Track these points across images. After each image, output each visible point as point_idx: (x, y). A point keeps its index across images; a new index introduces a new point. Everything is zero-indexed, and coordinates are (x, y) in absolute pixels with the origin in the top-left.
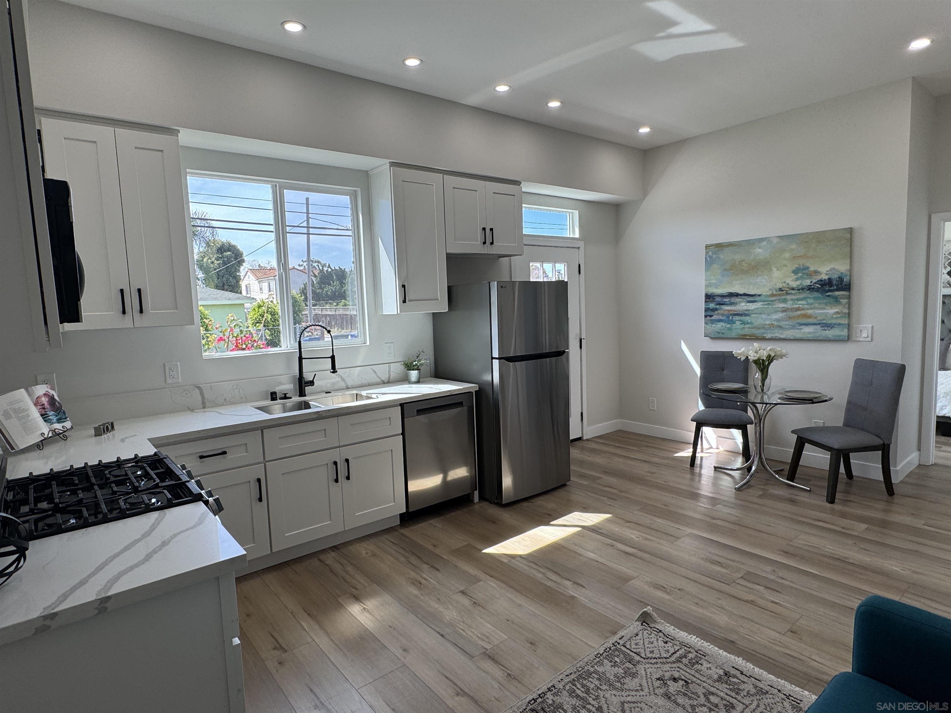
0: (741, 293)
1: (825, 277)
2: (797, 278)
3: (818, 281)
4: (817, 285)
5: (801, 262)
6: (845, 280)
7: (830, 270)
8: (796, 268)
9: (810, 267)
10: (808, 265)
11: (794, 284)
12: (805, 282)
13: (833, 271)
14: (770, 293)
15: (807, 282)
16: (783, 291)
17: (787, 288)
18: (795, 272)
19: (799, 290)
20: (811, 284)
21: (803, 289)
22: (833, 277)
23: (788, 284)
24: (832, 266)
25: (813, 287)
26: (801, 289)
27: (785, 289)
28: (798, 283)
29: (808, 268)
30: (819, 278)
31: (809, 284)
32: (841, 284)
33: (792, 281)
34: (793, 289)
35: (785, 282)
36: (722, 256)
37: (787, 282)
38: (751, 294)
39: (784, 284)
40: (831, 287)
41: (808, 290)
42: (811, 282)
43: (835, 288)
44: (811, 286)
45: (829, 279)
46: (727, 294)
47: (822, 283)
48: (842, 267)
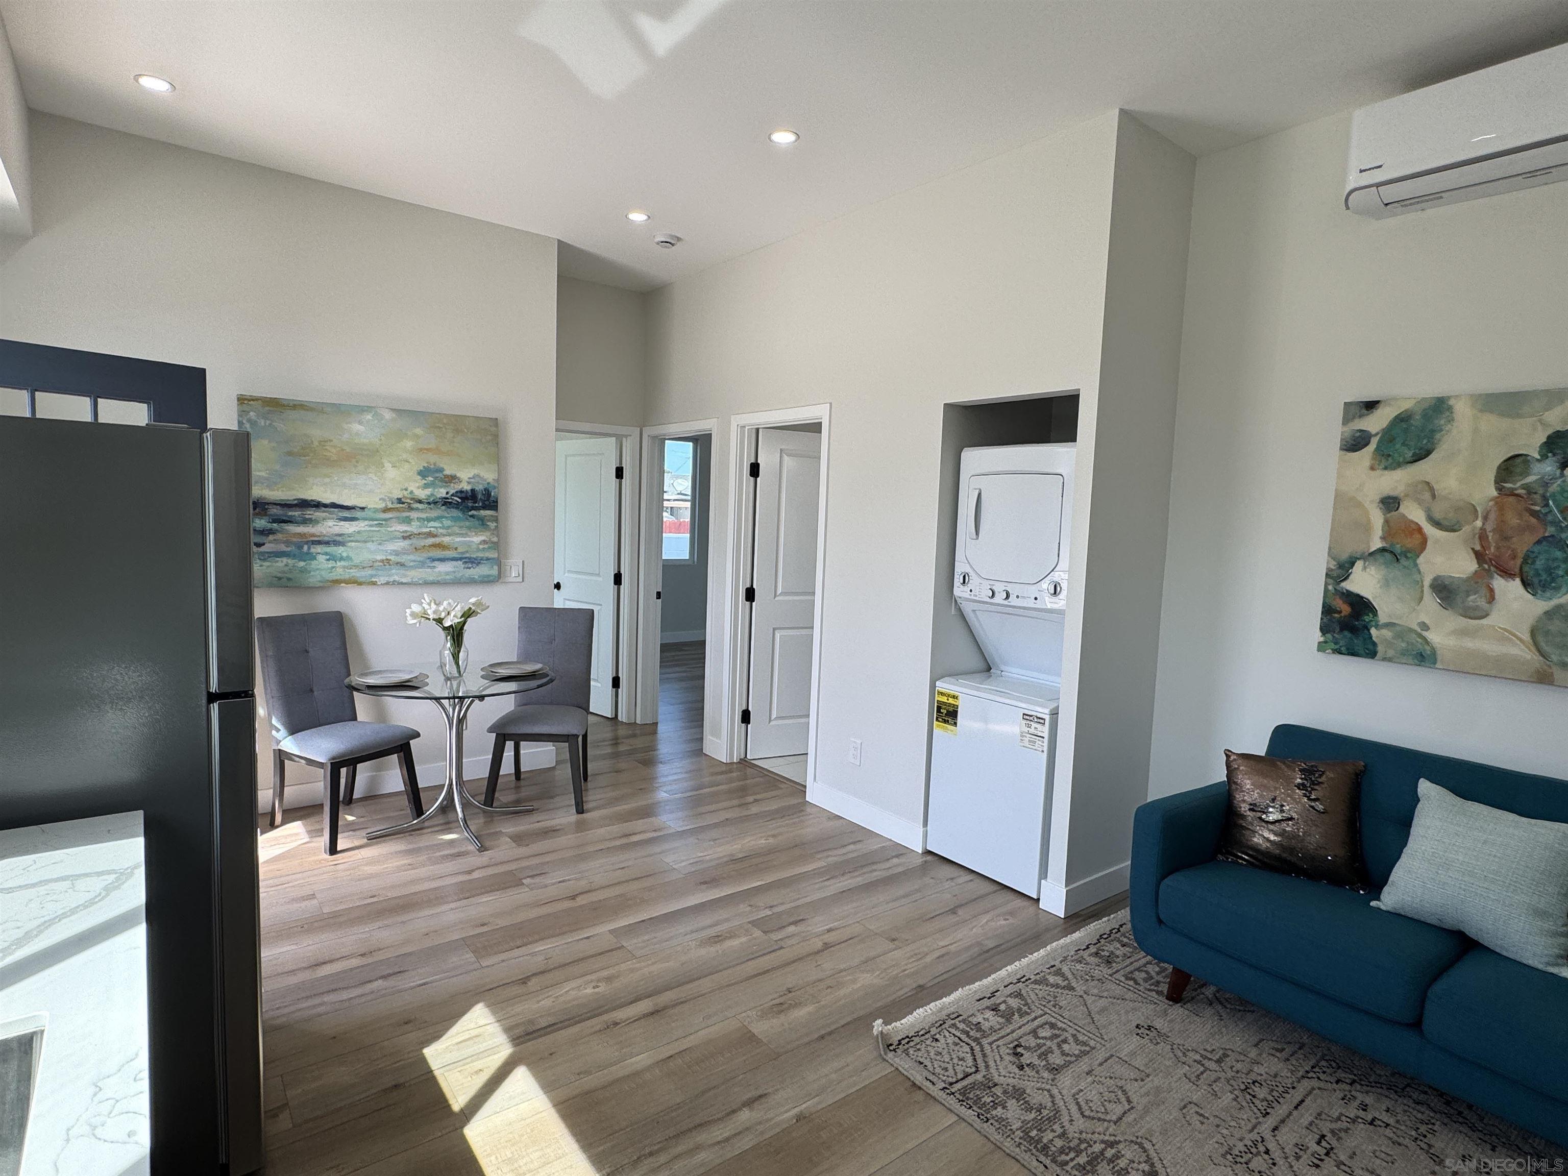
0: (327, 502)
1: (467, 487)
2: (425, 484)
3: (457, 492)
4: (456, 498)
5: (433, 459)
6: (492, 494)
7: (473, 478)
8: (424, 467)
9: (445, 468)
10: (442, 465)
11: (422, 494)
12: (438, 491)
13: (477, 479)
14: (382, 505)
15: (442, 493)
16: (403, 503)
17: (412, 499)
18: (423, 473)
19: (429, 503)
20: (448, 496)
21: (435, 503)
22: (477, 488)
23: (412, 492)
24: (476, 472)
25: (450, 500)
26: (433, 503)
27: (408, 501)
28: (428, 491)
29: (441, 470)
30: (459, 487)
31: (444, 495)
32: (488, 500)
33: (418, 488)
34: (420, 502)
35: (406, 490)
36: (280, 426)
37: (410, 489)
38: (345, 504)
39: (405, 493)
40: (475, 502)
41: (443, 505)
42: (447, 493)
43: (480, 505)
44: (447, 498)
45: (473, 490)
46: (296, 502)
47: (463, 495)
48: (488, 475)
